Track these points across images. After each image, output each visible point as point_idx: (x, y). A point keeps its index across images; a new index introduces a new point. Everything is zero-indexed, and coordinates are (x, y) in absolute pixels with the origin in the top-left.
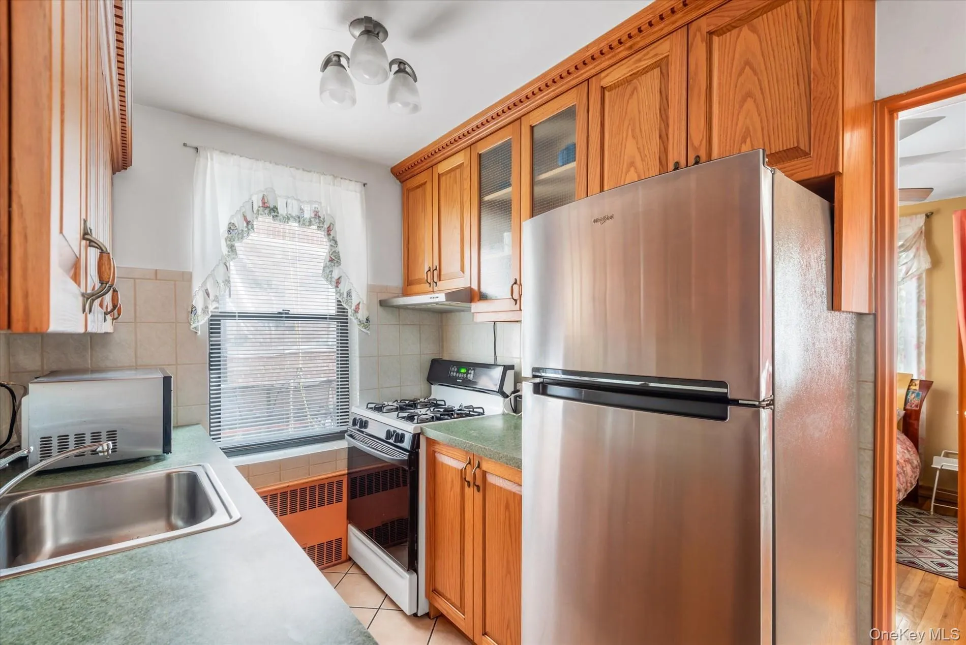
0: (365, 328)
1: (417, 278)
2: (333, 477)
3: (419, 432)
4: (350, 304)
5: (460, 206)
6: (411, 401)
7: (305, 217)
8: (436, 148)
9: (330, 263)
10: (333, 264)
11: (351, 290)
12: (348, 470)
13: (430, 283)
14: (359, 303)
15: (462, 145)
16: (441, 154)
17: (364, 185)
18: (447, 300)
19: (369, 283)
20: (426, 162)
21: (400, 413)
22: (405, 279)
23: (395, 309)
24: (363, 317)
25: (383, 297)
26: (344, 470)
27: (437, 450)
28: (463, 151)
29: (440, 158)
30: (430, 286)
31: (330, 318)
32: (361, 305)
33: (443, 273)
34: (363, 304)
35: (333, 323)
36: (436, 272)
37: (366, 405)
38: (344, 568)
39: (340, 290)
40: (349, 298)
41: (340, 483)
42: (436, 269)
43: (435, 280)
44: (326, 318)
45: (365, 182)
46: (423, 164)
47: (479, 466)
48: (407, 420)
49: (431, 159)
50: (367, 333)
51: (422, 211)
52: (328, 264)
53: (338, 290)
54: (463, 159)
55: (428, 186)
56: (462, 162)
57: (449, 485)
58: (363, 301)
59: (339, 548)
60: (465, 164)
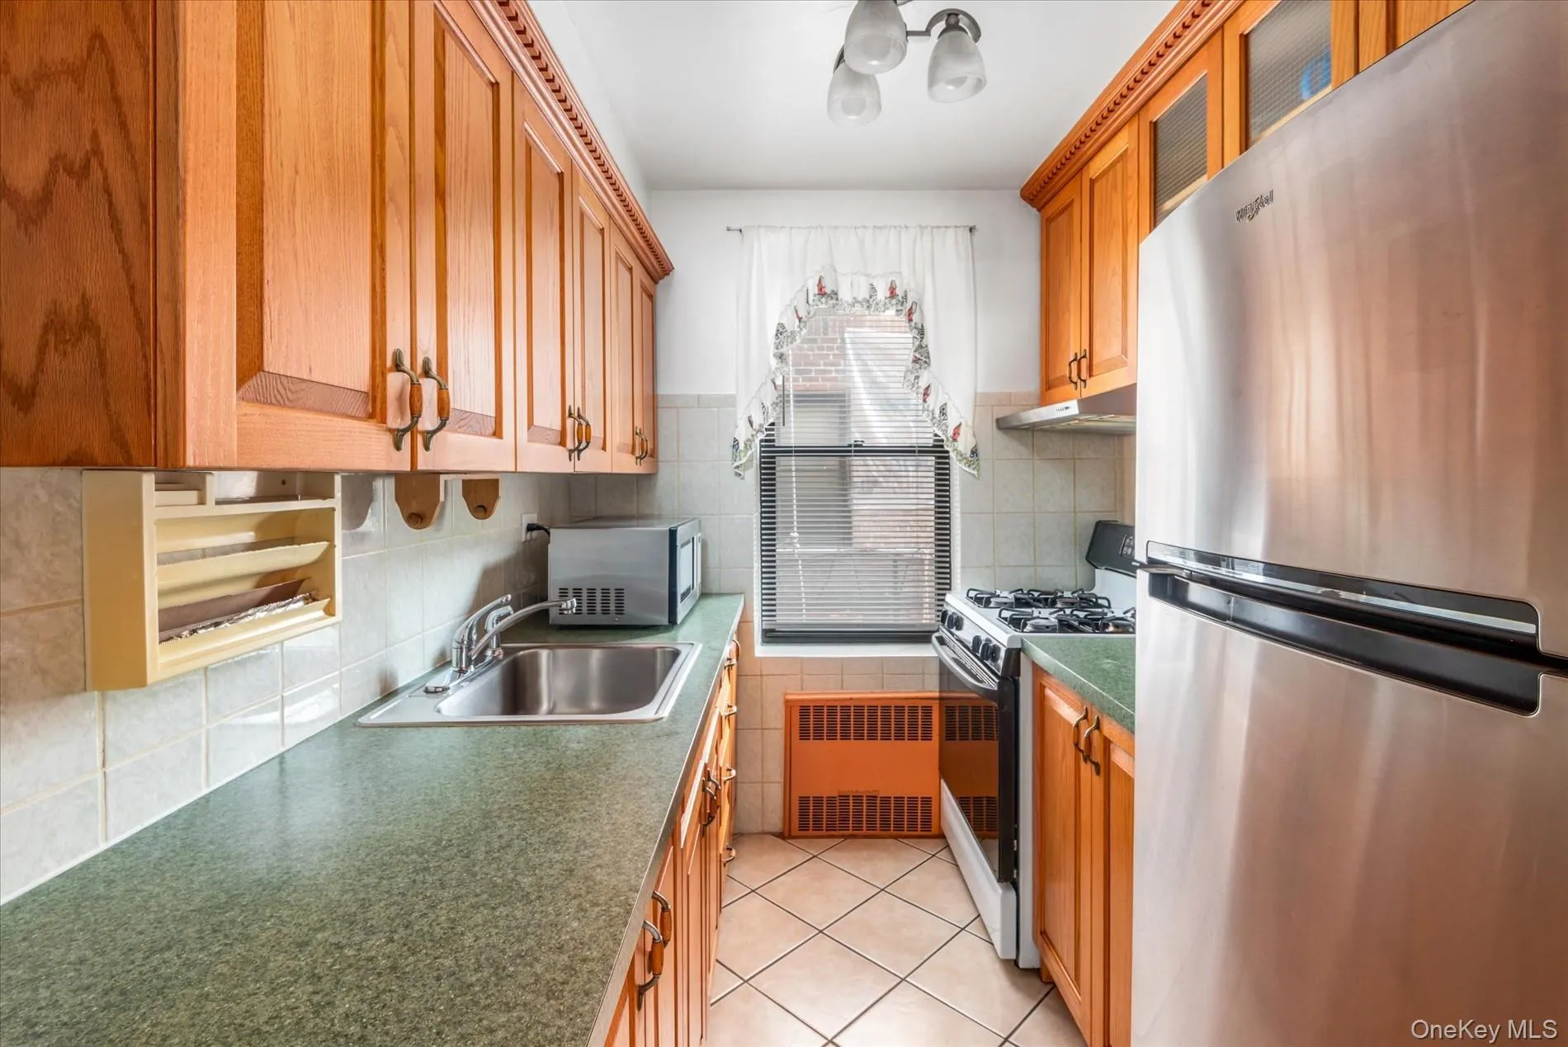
0: (969, 466)
1: (1058, 375)
2: (917, 698)
3: (1019, 646)
4: (944, 428)
5: (1121, 229)
6: (1043, 593)
7: (878, 299)
8: (1080, 134)
9: (914, 364)
10: (918, 366)
11: (946, 404)
12: (940, 692)
13: (1076, 383)
14: (960, 425)
15: (1122, 117)
16: (1092, 142)
17: (971, 230)
18: (1082, 412)
19: (979, 390)
20: (1071, 164)
21: (1003, 611)
22: (1042, 380)
23: (1024, 432)
24: (966, 447)
25: (1002, 413)
26: (935, 692)
27: (1046, 684)
28: (1127, 126)
29: (1090, 152)
30: (1076, 389)
31: (920, 452)
32: (962, 430)
33: (1095, 362)
34: (967, 426)
35: (929, 458)
36: (1084, 362)
37: (966, 592)
38: (931, 846)
39: (928, 406)
40: (942, 418)
41: (927, 711)
42: (1085, 357)
43: (1084, 375)
44: (914, 452)
45: (971, 225)
46: (1067, 168)
47: (1098, 727)
48: (1010, 623)
49: (1077, 156)
50: (974, 475)
51: (1067, 255)
52: (911, 367)
53: (926, 406)
54: (1127, 140)
55: (1076, 206)
56: (1125, 148)
57: (1060, 754)
58: (966, 422)
59: (927, 813)
60: (1129, 152)
